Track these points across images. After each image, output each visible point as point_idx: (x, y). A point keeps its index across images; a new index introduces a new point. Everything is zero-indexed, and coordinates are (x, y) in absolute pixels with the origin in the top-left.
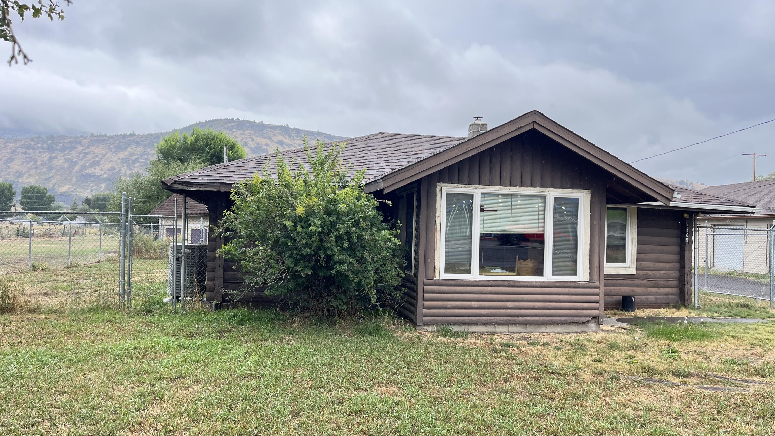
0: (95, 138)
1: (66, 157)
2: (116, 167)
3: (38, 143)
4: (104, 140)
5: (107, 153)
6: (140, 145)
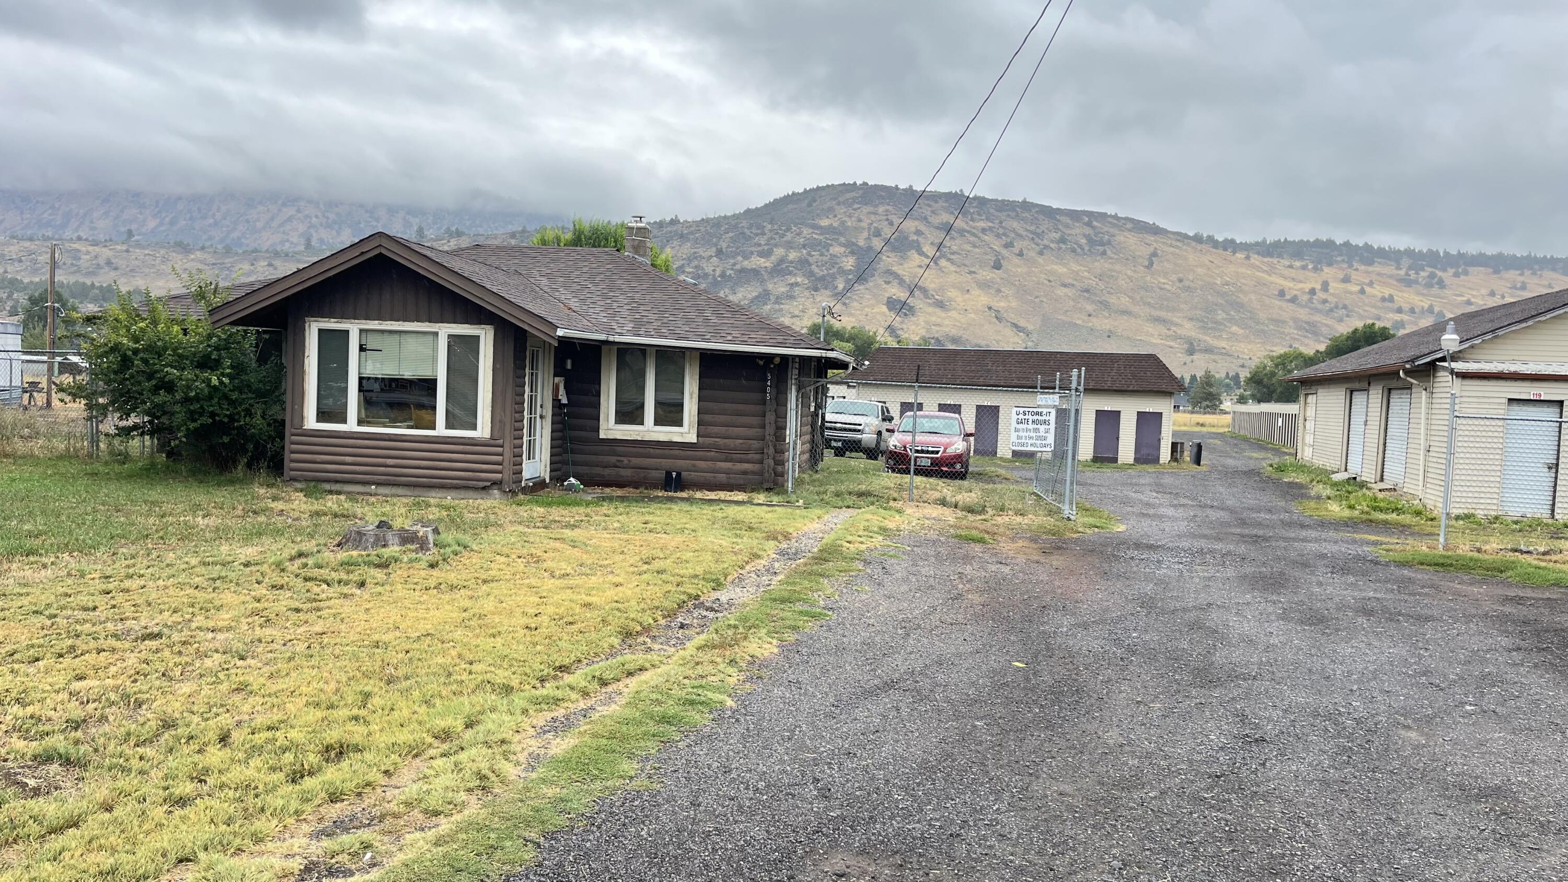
6: (688, 240)
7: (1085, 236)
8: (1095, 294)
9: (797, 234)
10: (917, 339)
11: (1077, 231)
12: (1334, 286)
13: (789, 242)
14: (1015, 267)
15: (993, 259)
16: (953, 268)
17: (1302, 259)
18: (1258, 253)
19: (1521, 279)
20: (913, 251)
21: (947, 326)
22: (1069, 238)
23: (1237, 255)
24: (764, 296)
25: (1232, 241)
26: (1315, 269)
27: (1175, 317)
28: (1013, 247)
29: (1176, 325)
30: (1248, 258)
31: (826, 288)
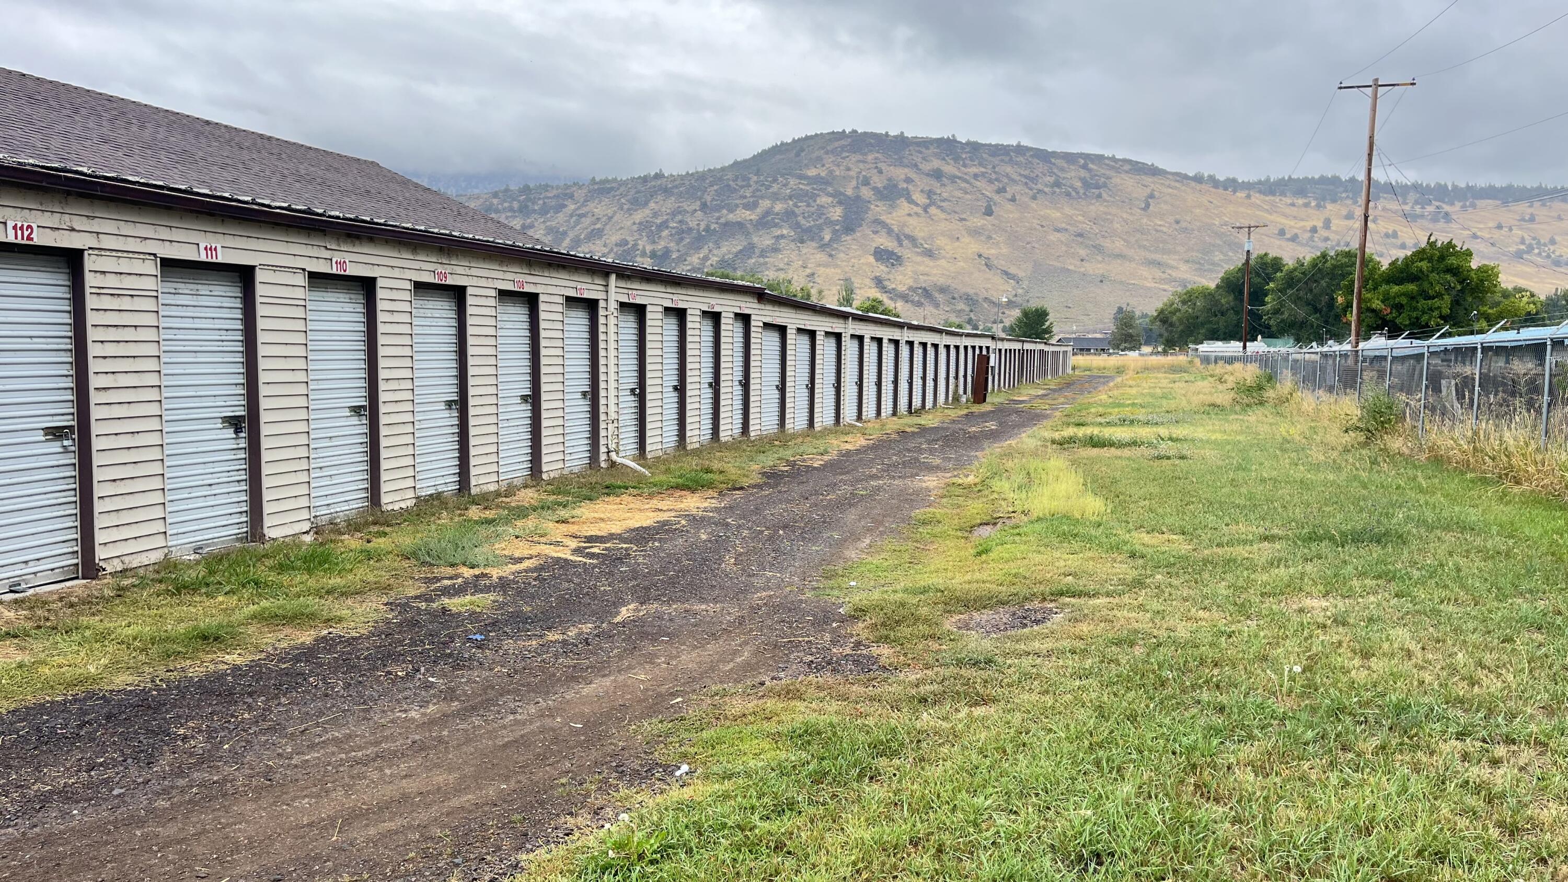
0: (596, 187)
1: (548, 223)
2: (629, 239)
3: (505, 201)
4: (612, 189)
5: (615, 213)
6: (672, 194)
7: (1081, 179)
8: (1089, 238)
9: (784, 185)
10: (904, 289)
11: (1073, 174)
12: (1336, 223)
13: (775, 194)
14: (1007, 212)
15: (985, 205)
16: (943, 216)
17: (1306, 197)
18: (1260, 192)
19: (1530, 210)
20: (903, 199)
21: (935, 275)
22: (1064, 182)
23: (1238, 194)
24: (749, 250)
25: (1234, 181)
26: (1318, 206)
27: (1171, 260)
28: (1005, 192)
29: (1172, 267)
30: (1249, 197)
31: (812, 240)
